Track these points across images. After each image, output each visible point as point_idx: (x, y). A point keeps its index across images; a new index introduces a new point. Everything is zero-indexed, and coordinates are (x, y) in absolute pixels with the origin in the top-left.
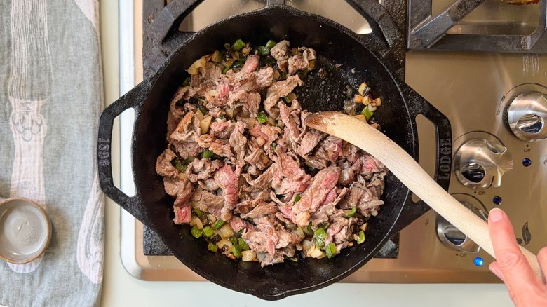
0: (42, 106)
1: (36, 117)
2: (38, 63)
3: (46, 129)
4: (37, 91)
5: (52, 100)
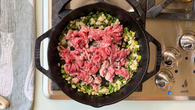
0: (12, 35)
1: (10, 39)
2: (11, 19)
3: (14, 44)
4: (10, 29)
5: (16, 33)
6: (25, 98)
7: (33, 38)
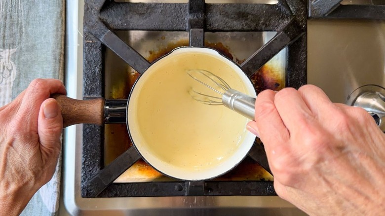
0: (12, 55)
1: (7, 63)
2: (11, 17)
3: (15, 73)
4: (8, 41)
5: (21, 49)
6: (40, 204)
7: (58, 59)
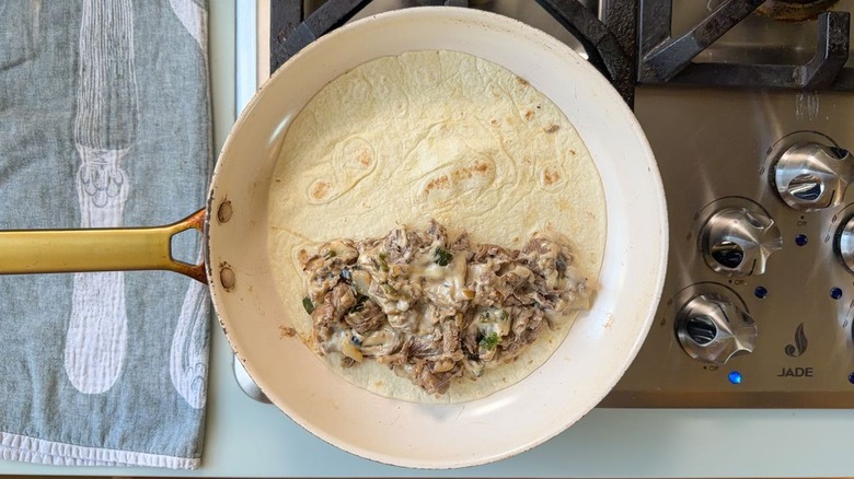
0: (122, 159)
1: (114, 173)
2: (118, 95)
4: (115, 136)
5: (136, 150)
